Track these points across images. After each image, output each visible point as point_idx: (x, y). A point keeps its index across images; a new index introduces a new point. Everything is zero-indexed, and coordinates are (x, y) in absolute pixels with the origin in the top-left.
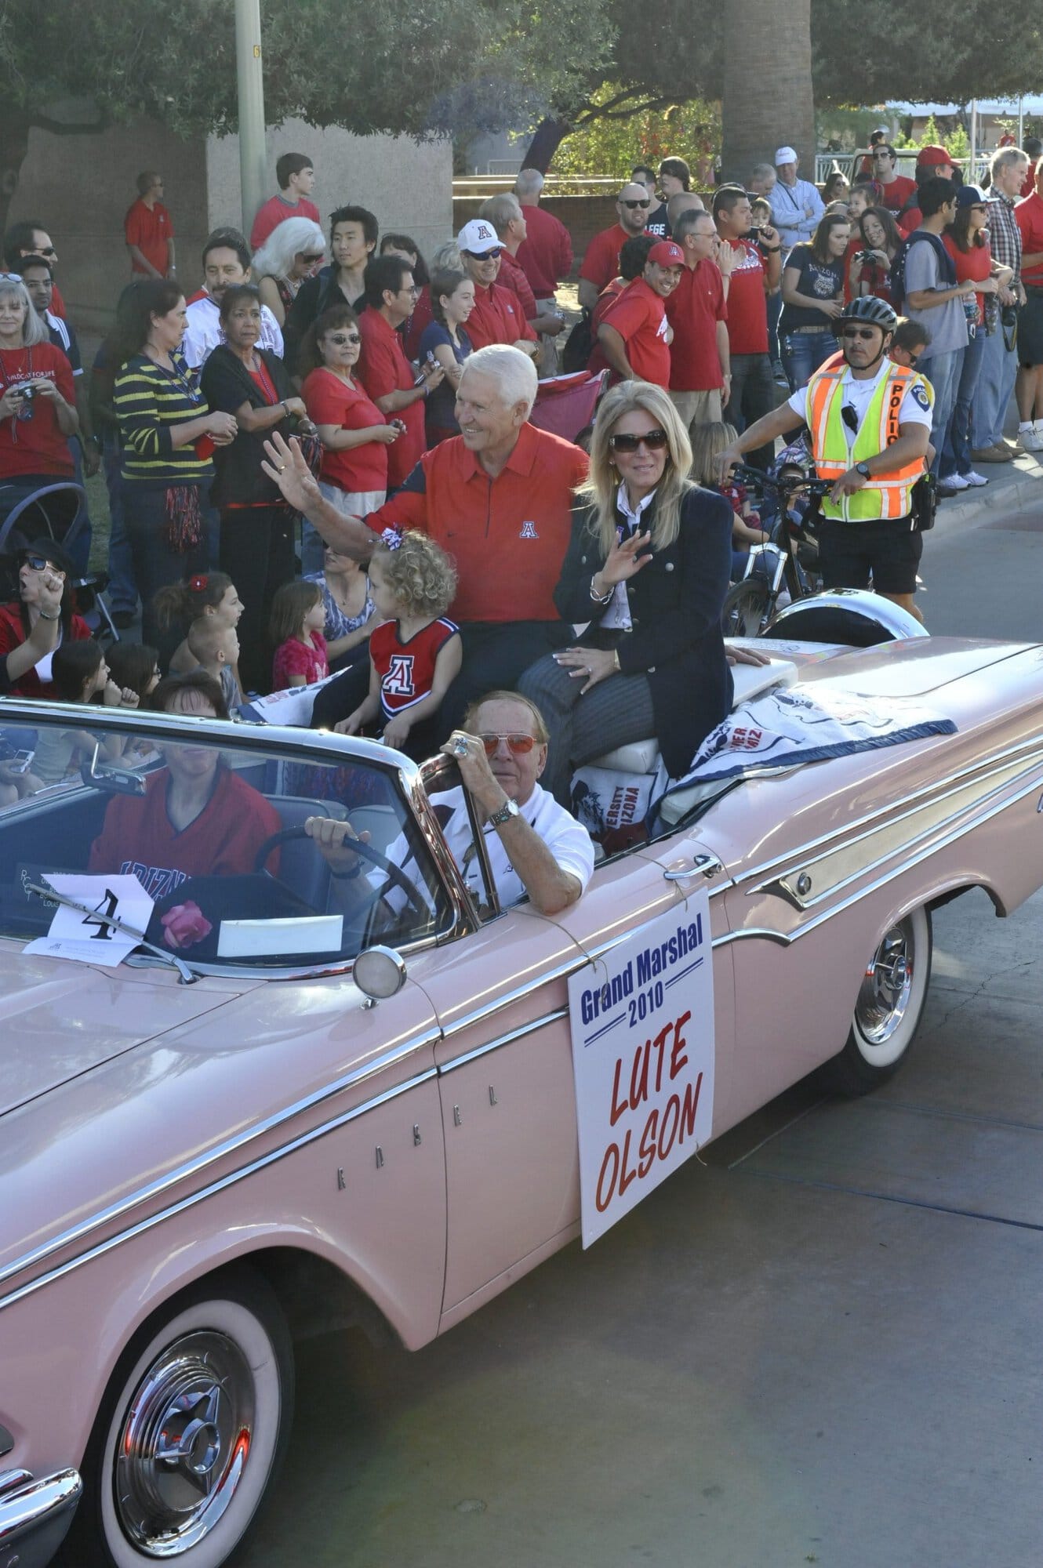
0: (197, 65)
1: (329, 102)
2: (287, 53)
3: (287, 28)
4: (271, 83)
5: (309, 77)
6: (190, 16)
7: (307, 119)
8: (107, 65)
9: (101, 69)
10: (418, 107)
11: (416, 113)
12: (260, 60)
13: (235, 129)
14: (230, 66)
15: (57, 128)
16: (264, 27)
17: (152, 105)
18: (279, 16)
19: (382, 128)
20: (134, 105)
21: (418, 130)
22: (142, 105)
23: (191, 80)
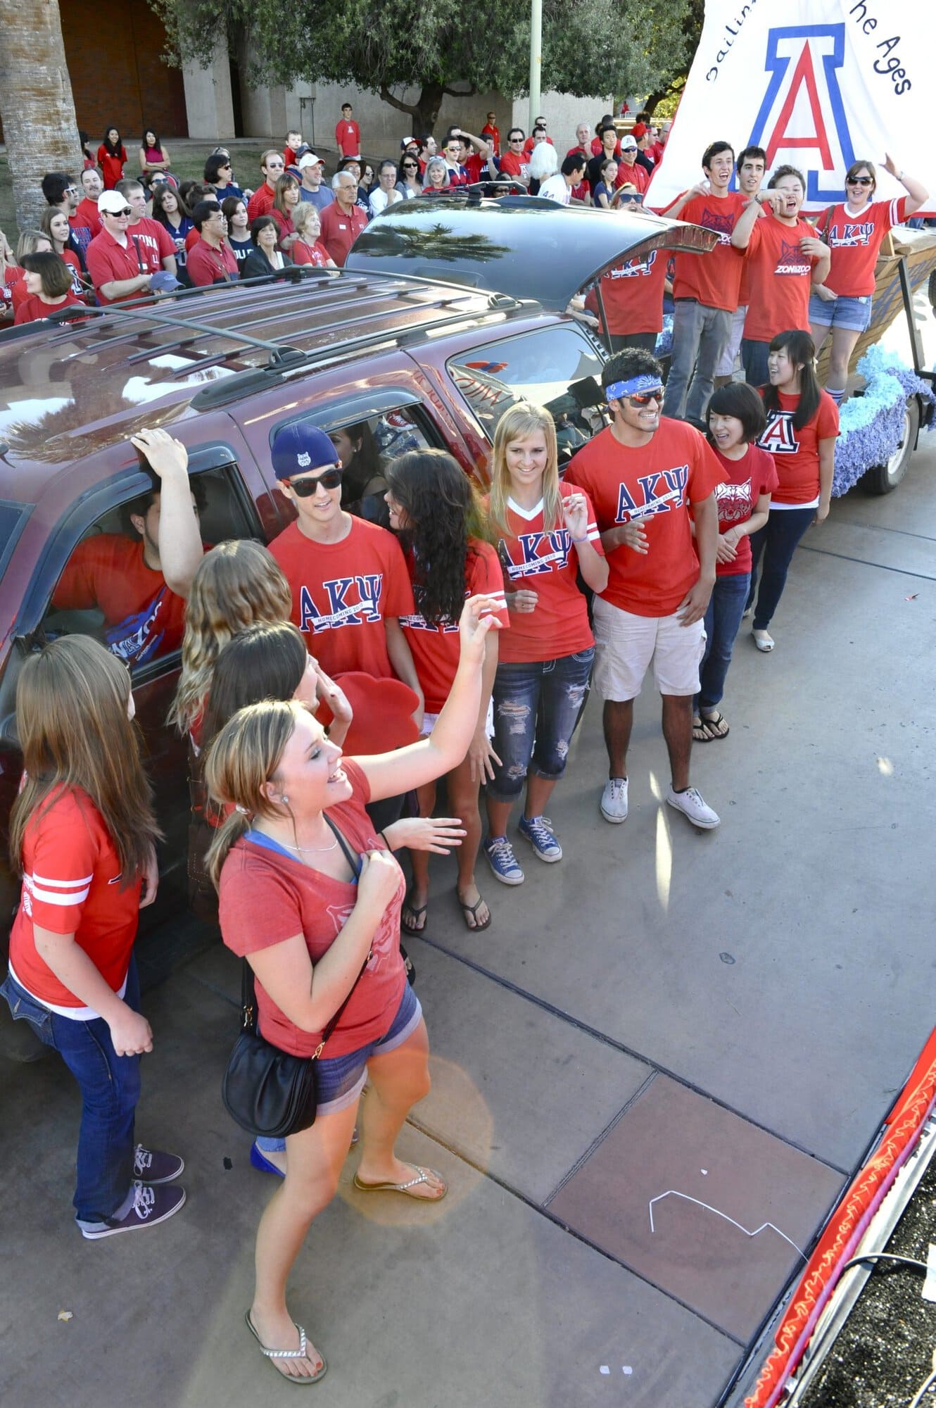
0: (514, 67)
1: (567, 84)
2: (551, 62)
3: (552, 50)
4: (544, 76)
5: (559, 72)
6: (513, 44)
7: (557, 90)
8: (477, 66)
9: (474, 67)
10: (604, 85)
11: (603, 88)
12: (540, 64)
13: (528, 95)
14: (527, 68)
15: (454, 94)
16: (543, 50)
17: (495, 82)
18: (549, 45)
19: (587, 94)
20: (487, 84)
21: (603, 95)
22: (491, 84)
23: (511, 74)
